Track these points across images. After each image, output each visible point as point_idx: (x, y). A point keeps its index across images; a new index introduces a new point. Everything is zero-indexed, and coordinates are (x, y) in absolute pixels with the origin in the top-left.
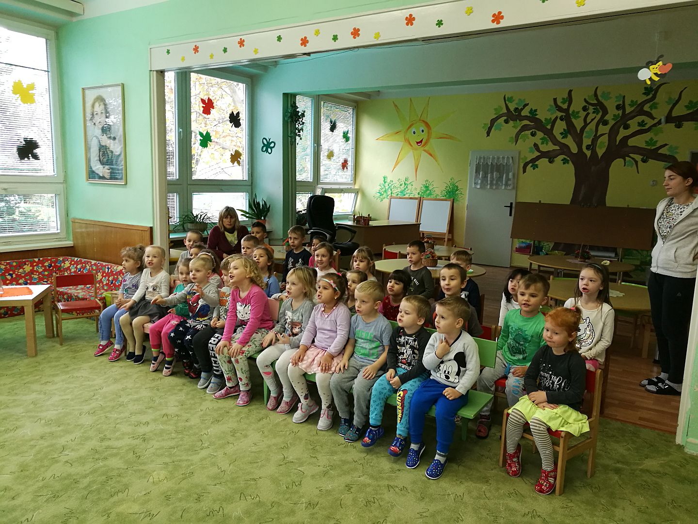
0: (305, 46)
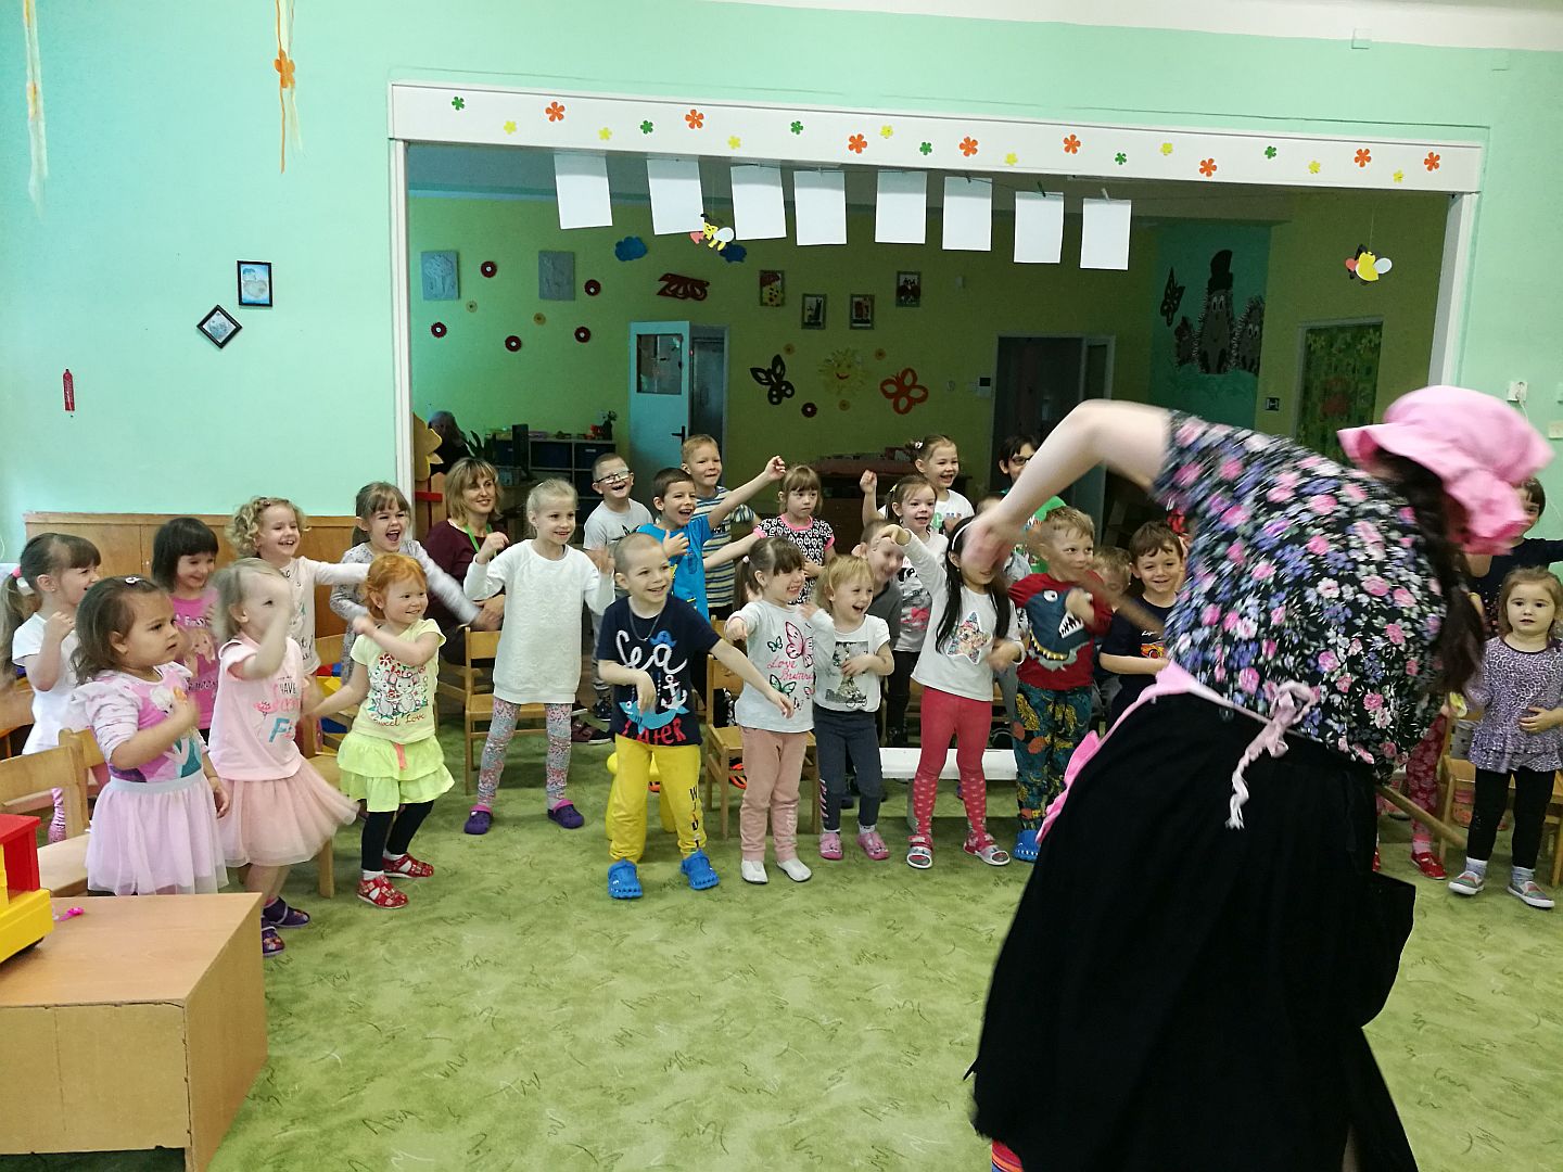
0: (859, 151)
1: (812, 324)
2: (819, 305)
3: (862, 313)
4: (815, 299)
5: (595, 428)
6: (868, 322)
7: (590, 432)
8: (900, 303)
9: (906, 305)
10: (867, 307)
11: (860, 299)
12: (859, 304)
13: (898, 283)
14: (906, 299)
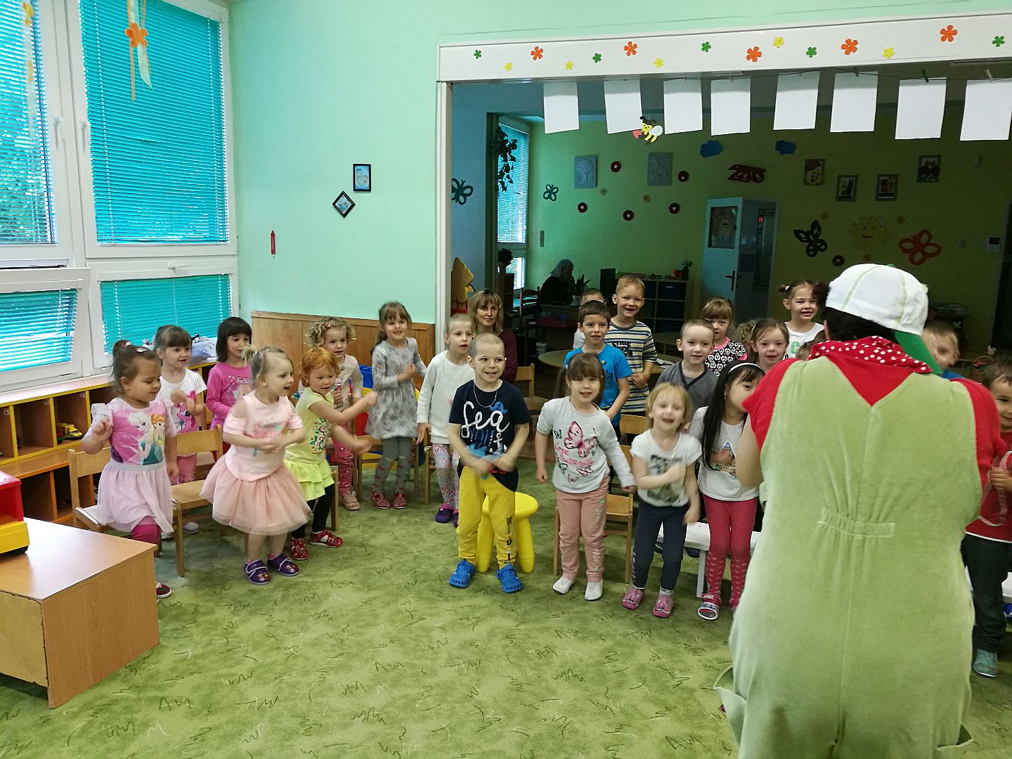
0: (755, 60)
1: (846, 198)
2: (851, 183)
3: (886, 188)
4: (847, 180)
5: (677, 272)
6: (891, 195)
7: (673, 275)
8: (921, 180)
9: (925, 182)
10: (891, 184)
11: (884, 178)
12: (884, 181)
13: (920, 163)
14: (926, 177)
